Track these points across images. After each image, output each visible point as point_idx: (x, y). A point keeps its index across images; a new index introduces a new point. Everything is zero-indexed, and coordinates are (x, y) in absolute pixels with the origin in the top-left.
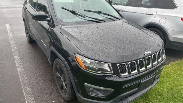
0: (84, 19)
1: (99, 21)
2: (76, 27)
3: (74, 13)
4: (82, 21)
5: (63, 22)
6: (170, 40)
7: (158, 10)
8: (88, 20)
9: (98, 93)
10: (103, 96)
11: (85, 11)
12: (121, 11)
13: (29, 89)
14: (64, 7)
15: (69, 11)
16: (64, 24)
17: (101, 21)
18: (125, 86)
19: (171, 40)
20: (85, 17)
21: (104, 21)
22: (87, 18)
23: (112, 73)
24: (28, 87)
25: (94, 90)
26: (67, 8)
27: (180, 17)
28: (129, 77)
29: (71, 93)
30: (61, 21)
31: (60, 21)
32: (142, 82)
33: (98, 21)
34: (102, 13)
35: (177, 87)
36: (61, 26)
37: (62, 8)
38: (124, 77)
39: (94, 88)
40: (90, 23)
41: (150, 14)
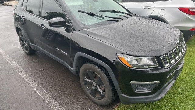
2: (102, 28)
5: (85, 25)
8: (107, 20)
9: (143, 89)
10: (149, 90)
11: (100, 11)
14: (81, 10)
15: (87, 13)
16: (87, 27)
17: (119, 20)
18: (168, 76)
20: (103, 18)
21: (121, 19)
23: (158, 66)
24: (54, 102)
25: (139, 87)
27: (177, 7)
29: (112, 95)
32: (178, 70)
36: (86, 30)
37: (79, 11)
39: (138, 85)
41: (148, 7)
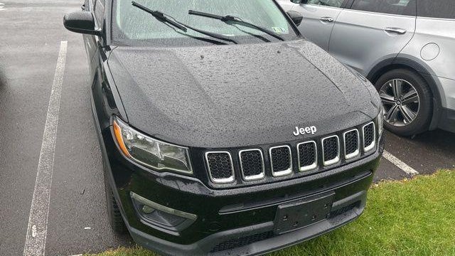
0: (184, 33)
1: (222, 41)
3: (159, 16)
4: (176, 39)
5: (125, 37)
6: (444, 106)
7: (421, 20)
8: (194, 36)
11: (191, 13)
12: (328, 21)
13: (47, 191)
15: (150, 13)
16: (127, 42)
17: (225, 42)
18: (225, 211)
19: (449, 106)
20: (185, 30)
21: (233, 42)
22: (190, 32)
25: (156, 213)
26: (145, 5)
28: (236, 188)
30: (121, 35)
31: (119, 36)
32: (281, 207)
33: (219, 40)
34: (237, 21)
35: (427, 238)
36: (114, 47)
37: (134, 4)
38: (219, 186)
40: (196, 45)
41: (398, 30)
